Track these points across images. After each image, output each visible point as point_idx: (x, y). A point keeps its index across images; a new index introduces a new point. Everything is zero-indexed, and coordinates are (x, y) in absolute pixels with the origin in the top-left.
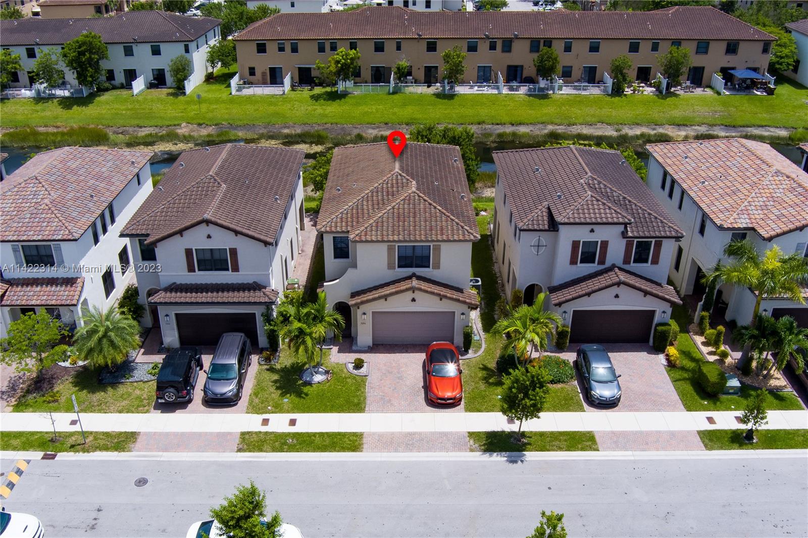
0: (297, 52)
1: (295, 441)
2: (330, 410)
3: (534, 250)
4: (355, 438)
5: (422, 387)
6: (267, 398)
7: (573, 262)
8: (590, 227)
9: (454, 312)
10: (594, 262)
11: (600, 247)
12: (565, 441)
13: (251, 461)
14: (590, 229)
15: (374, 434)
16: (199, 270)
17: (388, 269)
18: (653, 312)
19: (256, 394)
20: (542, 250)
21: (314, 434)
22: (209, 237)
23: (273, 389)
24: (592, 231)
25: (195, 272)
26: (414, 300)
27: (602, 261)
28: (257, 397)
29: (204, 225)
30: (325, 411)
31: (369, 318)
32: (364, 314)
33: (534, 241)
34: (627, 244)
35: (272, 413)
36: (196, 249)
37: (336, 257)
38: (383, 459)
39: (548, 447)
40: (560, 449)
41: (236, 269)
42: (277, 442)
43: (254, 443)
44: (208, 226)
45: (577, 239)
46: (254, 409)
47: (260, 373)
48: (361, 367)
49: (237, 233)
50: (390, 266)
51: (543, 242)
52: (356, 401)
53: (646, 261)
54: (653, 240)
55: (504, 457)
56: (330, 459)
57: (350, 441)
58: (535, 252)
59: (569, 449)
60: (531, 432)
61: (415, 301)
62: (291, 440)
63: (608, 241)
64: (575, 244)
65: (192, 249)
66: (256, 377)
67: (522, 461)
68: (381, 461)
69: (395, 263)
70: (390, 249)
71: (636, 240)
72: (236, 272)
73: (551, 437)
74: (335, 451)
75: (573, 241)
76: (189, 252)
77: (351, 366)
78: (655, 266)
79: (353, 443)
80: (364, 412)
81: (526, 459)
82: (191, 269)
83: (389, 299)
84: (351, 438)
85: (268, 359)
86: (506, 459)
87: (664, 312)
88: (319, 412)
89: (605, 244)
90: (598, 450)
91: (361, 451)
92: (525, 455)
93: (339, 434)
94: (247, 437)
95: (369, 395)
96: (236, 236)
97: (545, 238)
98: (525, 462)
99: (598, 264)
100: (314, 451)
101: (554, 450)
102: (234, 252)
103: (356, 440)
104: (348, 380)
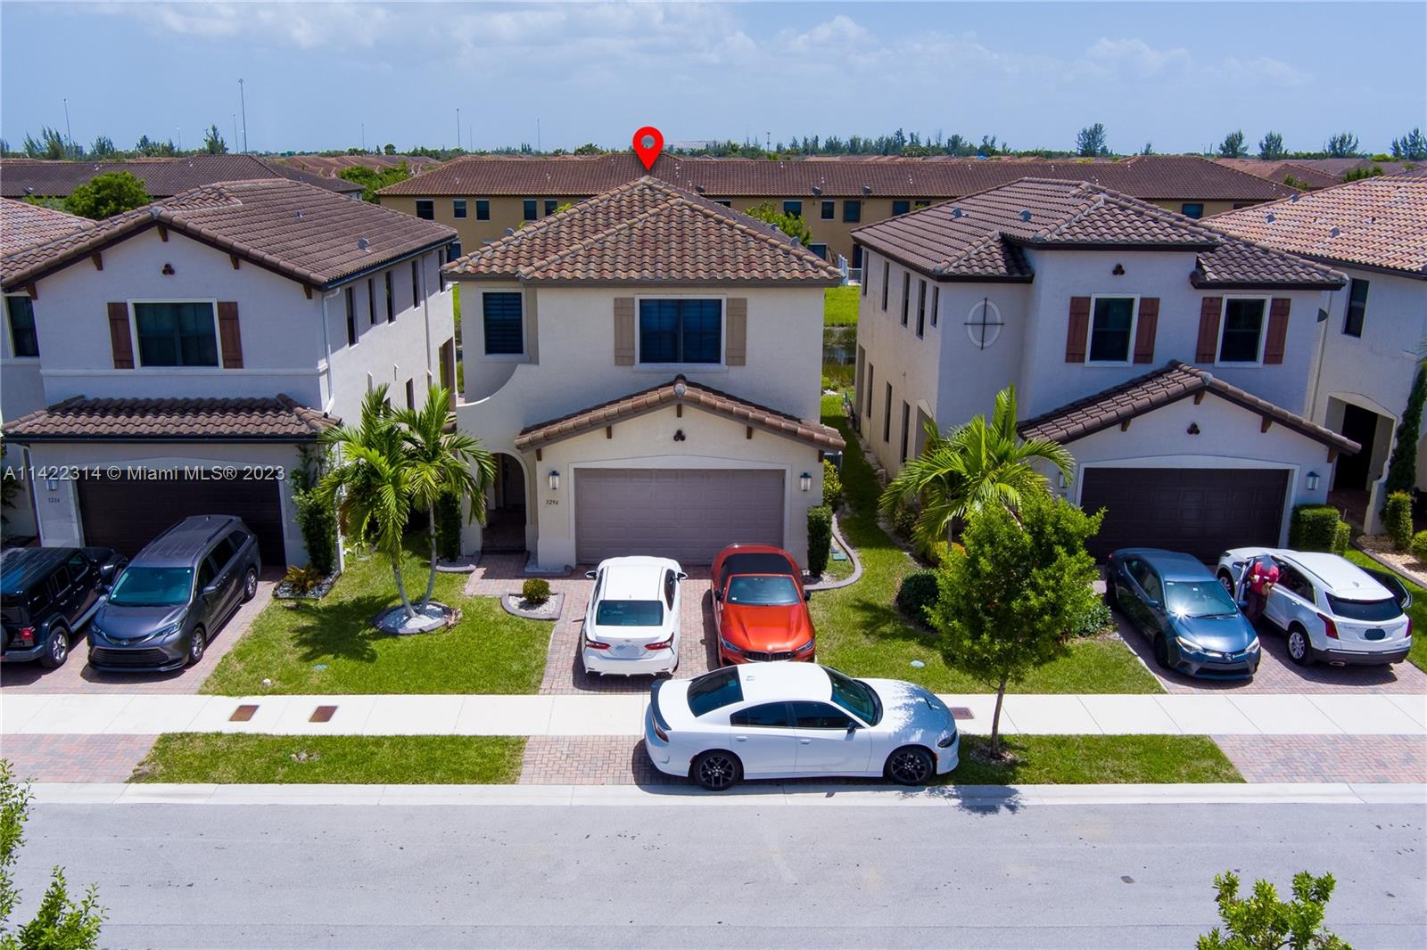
0: (488, 219)
1: (316, 758)
2: (439, 686)
3: (972, 334)
4: (498, 750)
5: (702, 642)
6: (269, 663)
7: (1074, 355)
8: (1111, 259)
9: (784, 471)
10: (1123, 357)
11: (1140, 315)
12: (1135, 756)
13: (159, 805)
14: (1113, 266)
15: (557, 740)
16: (146, 362)
17: (617, 364)
18: (1284, 475)
19: (241, 655)
20: (994, 334)
21: (378, 741)
22: (168, 270)
23: (289, 645)
24: (1119, 270)
25: (132, 367)
26: (680, 436)
27: (1144, 356)
28: (240, 660)
29: (153, 235)
30: (421, 690)
31: (565, 486)
32: (555, 474)
33: (973, 313)
34: (1204, 307)
35: (273, 693)
36: (137, 306)
37: (490, 349)
38: (576, 802)
39: (1087, 773)
40: (1127, 777)
41: (235, 360)
42: (261, 756)
43: (192, 759)
44: (165, 239)
45: (1081, 294)
46: (223, 684)
47: (270, 614)
48: (541, 602)
49: (238, 257)
50: (622, 358)
51: (996, 313)
52: (516, 667)
53: (1252, 357)
54: (1268, 297)
55: (950, 796)
56: (413, 802)
57: (484, 756)
58: (974, 341)
59: (1150, 778)
60: (1027, 737)
61: (683, 438)
62: (304, 756)
63: (1158, 300)
64: (1078, 307)
65: (126, 304)
66: (255, 621)
67: (1012, 808)
68: (571, 807)
69: (634, 349)
70: (621, 307)
71: (1227, 296)
72: (236, 367)
73: (1088, 748)
74: (432, 780)
75: (1073, 299)
76: (117, 313)
77: (514, 603)
78: (1272, 368)
79: (492, 761)
80: (536, 693)
81: (1023, 802)
82: (123, 360)
83: (618, 428)
84: (486, 750)
85: (300, 588)
86: (957, 802)
87: (1312, 474)
88: (407, 692)
89: (1151, 307)
90: (1243, 781)
91: (513, 782)
92: (1015, 792)
93: (453, 739)
94: (176, 745)
95: (556, 656)
96: (237, 267)
97: (1001, 300)
98: (1020, 810)
99: (1135, 361)
100: (368, 779)
101: (1107, 781)
102: (230, 312)
103: (502, 755)
104: (502, 627)
